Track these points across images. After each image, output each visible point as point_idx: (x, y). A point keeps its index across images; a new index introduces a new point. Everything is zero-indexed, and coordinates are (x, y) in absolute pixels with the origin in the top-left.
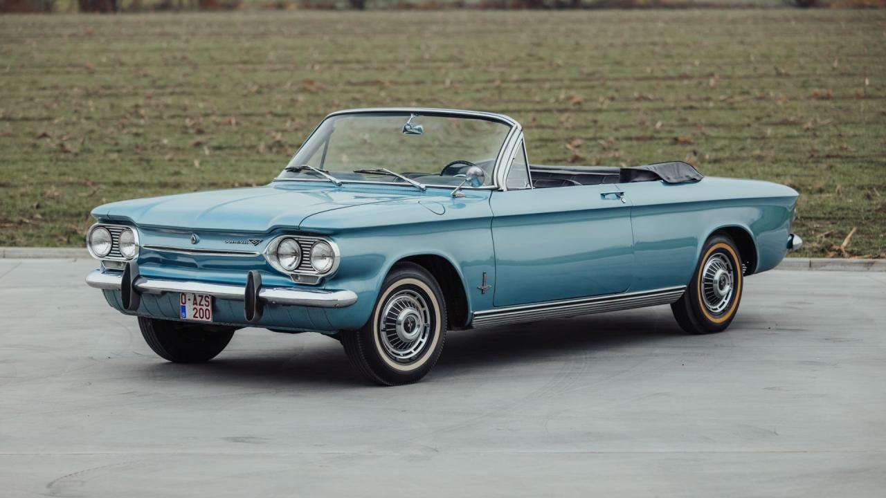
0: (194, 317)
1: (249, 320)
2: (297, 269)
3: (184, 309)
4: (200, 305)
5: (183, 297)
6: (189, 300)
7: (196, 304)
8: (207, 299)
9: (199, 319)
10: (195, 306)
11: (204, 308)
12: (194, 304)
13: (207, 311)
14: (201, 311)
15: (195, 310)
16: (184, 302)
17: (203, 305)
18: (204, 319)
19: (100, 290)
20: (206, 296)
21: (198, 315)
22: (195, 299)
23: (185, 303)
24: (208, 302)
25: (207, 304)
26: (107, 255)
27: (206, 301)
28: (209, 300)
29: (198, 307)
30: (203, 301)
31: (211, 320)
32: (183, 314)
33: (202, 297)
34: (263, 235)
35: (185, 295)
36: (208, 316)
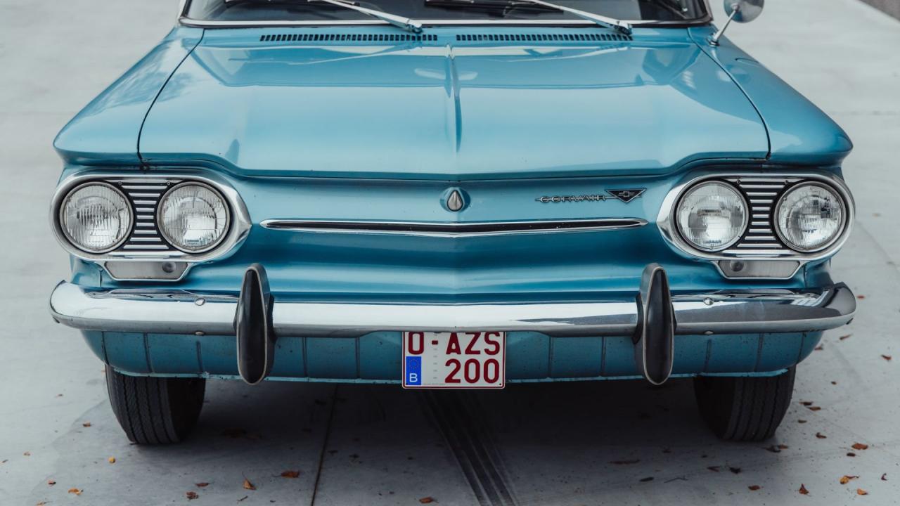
0: (449, 379)
1: (658, 379)
2: (734, 247)
3: (416, 365)
4: (468, 351)
5: (416, 338)
6: (435, 343)
7: (458, 351)
8: (492, 337)
9: (464, 384)
10: (454, 356)
11: (482, 359)
12: (449, 351)
13: (491, 367)
14: (472, 367)
15: (453, 366)
16: (416, 347)
17: (478, 353)
18: (482, 383)
19: (78, 333)
20: (490, 333)
21: (460, 375)
22: (454, 338)
23: (421, 350)
24: (497, 344)
25: (492, 348)
26: (121, 248)
27: (489, 342)
28: (500, 340)
29: (463, 358)
30: (481, 345)
31: (500, 380)
32: (413, 377)
33: (477, 335)
34: (656, 176)
35: (421, 334)
36: (491, 375)
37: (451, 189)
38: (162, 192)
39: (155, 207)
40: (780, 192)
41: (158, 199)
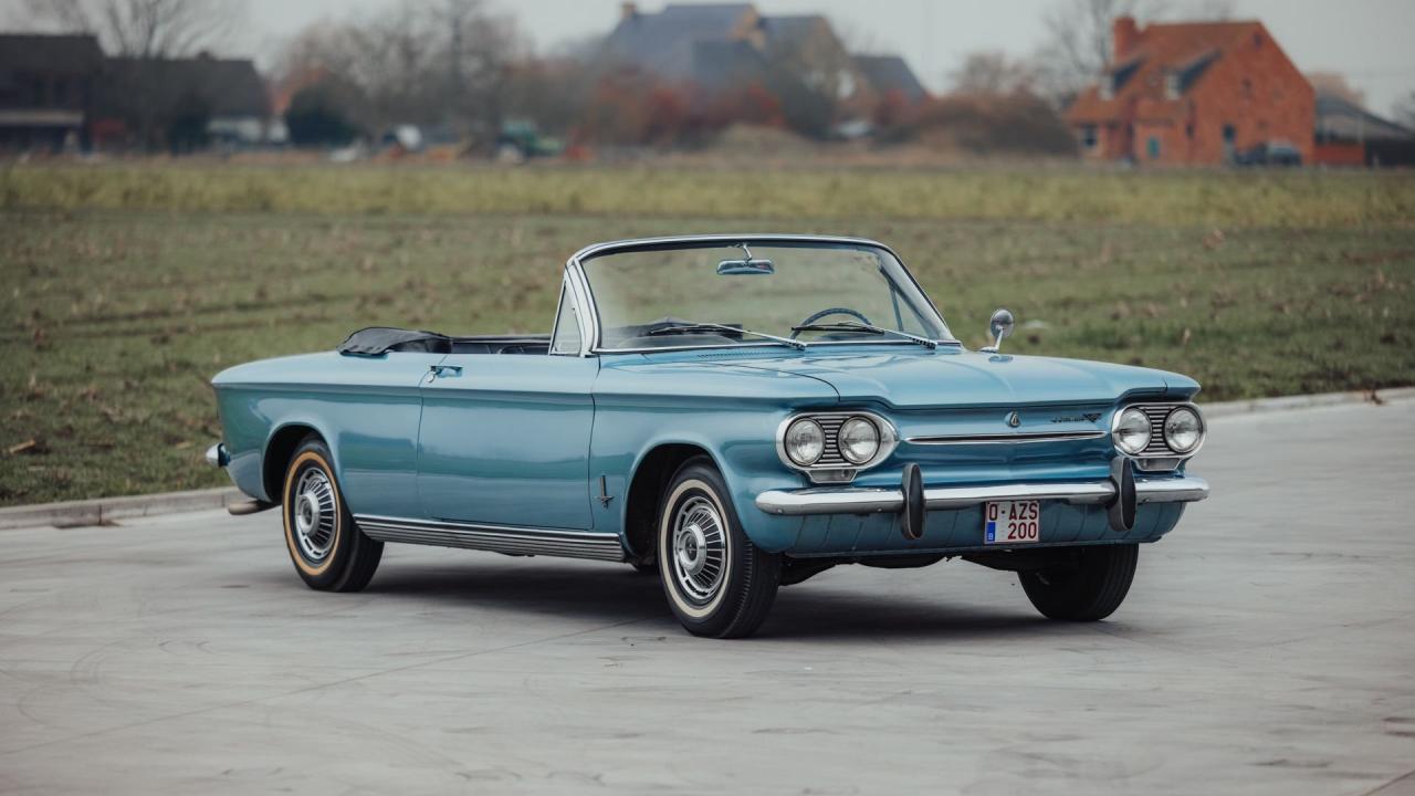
0: (1010, 537)
1: (1125, 529)
3: (992, 528)
4: (1021, 518)
5: (994, 509)
6: (1003, 512)
7: (1015, 518)
8: (1033, 508)
9: (1018, 540)
10: (1013, 521)
11: (1028, 521)
12: (1011, 517)
13: (1032, 527)
14: (1022, 528)
15: (1012, 527)
16: (993, 516)
18: (1027, 539)
20: (1031, 505)
21: (1016, 534)
22: (1013, 510)
23: (996, 518)
24: (1035, 512)
27: (1032, 511)
28: (1037, 509)
29: (1018, 522)
30: (1027, 513)
31: (1036, 539)
32: (991, 535)
33: (1025, 505)
34: (1106, 406)
35: (996, 506)
36: (1032, 534)
37: (1011, 414)
38: (841, 425)
39: (837, 434)
40: (1167, 415)
41: (839, 429)
